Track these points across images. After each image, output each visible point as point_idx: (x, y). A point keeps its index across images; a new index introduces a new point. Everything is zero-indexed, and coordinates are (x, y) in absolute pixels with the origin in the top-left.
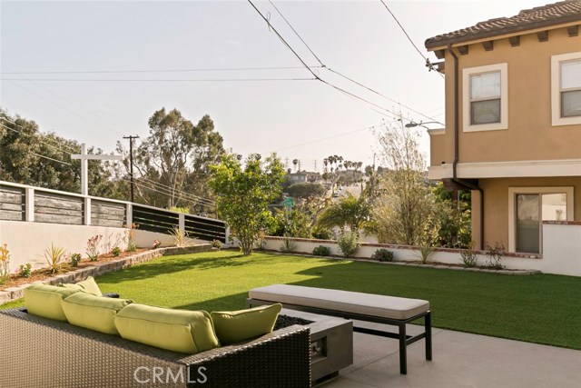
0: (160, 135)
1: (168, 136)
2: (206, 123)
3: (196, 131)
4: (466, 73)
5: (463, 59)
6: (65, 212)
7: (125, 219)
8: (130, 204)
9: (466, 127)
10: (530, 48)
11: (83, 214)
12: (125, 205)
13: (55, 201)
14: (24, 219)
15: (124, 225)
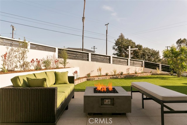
0: (180, 46)
6: (123, 62)
7: (142, 65)
8: (143, 61)
11: (128, 63)
12: (142, 62)
13: (119, 60)
14: (110, 63)
15: (142, 66)
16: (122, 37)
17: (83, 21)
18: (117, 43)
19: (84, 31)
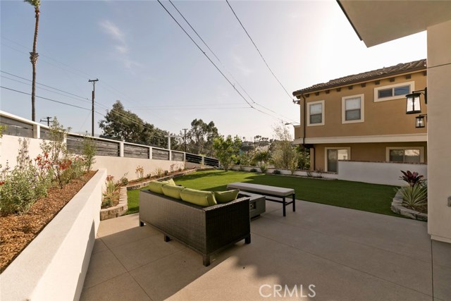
0: (195, 128)
1: (198, 129)
2: (212, 124)
3: (208, 127)
4: (308, 104)
5: (307, 99)
6: (162, 156)
7: (183, 158)
9: (308, 124)
10: (334, 94)
12: (183, 153)
14: (149, 158)
15: (183, 160)
16: (118, 106)
17: (33, 62)
18: (110, 117)
19: (36, 84)
